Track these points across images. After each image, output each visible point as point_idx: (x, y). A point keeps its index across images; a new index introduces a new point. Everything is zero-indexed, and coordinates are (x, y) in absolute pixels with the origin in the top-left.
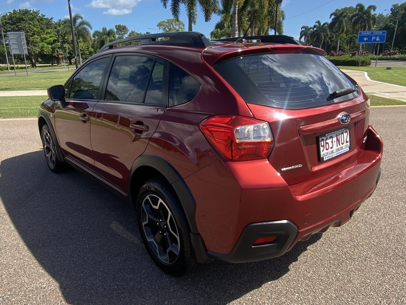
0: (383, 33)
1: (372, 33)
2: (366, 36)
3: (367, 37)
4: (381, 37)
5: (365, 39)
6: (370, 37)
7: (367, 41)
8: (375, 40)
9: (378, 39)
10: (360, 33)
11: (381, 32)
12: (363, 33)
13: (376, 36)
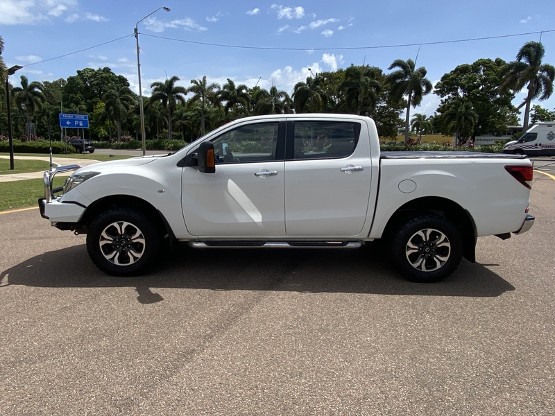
1: (74, 117)
3: (70, 120)
5: (68, 123)
7: (70, 125)
8: (78, 125)
9: (81, 124)
10: (62, 116)
11: (82, 117)
12: (65, 116)
13: (79, 121)
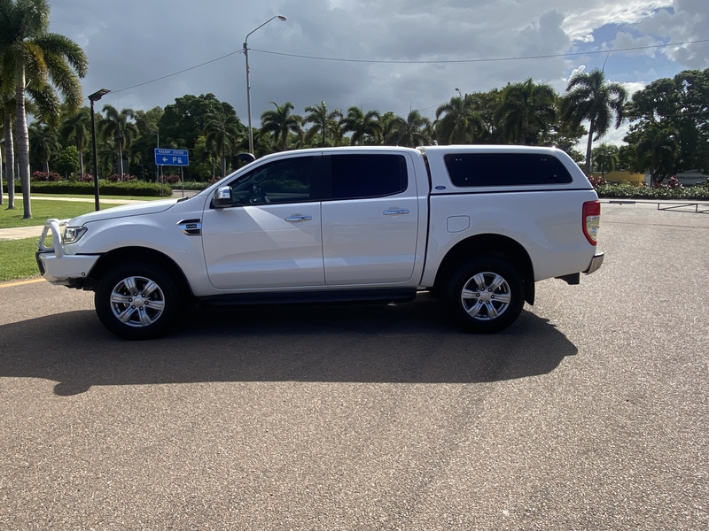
0: (185, 153)
1: (172, 152)
2: (164, 156)
3: (167, 157)
4: (183, 158)
5: (164, 159)
6: (170, 158)
7: (167, 162)
8: (176, 162)
9: (180, 161)
10: (157, 151)
11: (181, 152)
12: (162, 151)
13: (177, 157)
